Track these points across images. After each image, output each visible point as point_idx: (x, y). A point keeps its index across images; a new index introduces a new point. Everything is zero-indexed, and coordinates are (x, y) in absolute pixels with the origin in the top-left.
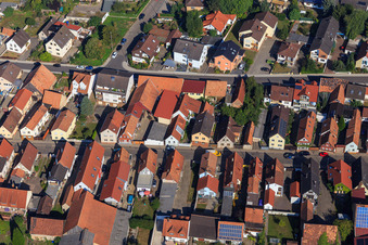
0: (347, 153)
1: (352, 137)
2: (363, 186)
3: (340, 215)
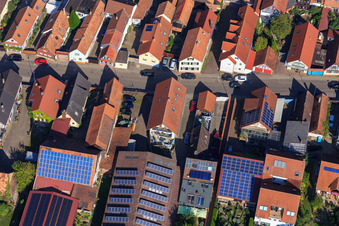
0: (72, 62)
1: (79, 42)
2: (68, 116)
3: (30, 154)
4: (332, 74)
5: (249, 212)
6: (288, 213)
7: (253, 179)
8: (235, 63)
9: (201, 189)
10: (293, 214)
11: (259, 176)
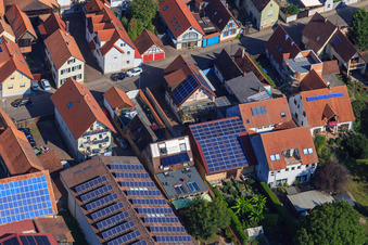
4: (230, 36)
5: (253, 181)
6: (305, 151)
7: (239, 138)
8: (122, 52)
9: (185, 176)
10: (311, 150)
11: (243, 134)
